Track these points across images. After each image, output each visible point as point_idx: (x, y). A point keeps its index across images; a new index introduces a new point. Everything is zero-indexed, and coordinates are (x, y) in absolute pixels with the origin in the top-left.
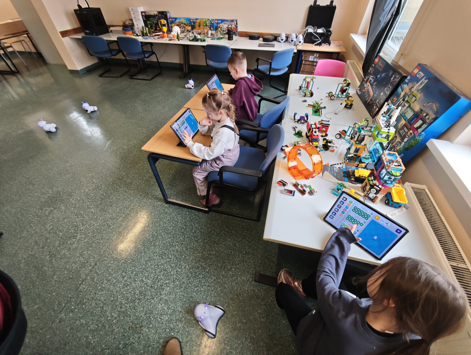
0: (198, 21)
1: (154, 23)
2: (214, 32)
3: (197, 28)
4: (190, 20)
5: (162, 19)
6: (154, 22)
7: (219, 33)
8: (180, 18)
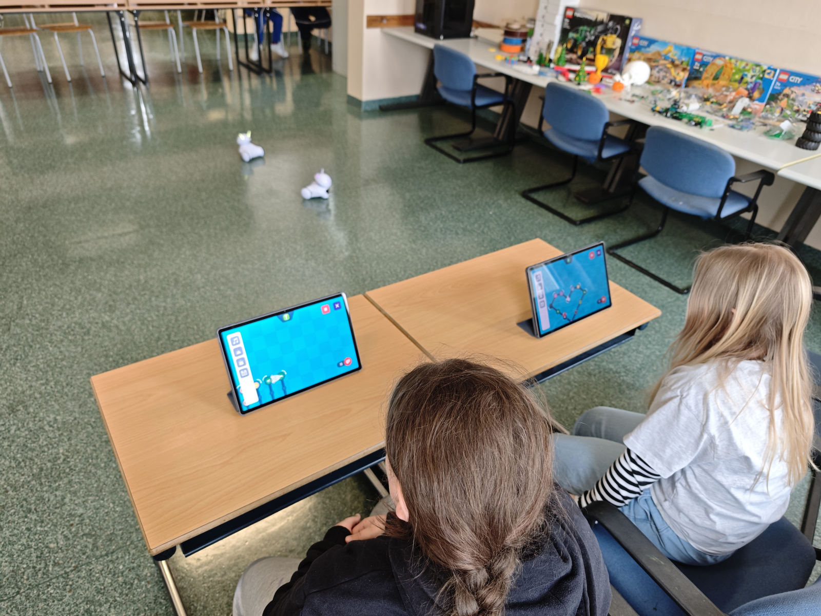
0: (719, 62)
1: (584, 40)
2: (757, 106)
3: (706, 82)
4: (695, 53)
5: (612, 33)
6: (586, 37)
7: (777, 114)
8: (665, 44)
